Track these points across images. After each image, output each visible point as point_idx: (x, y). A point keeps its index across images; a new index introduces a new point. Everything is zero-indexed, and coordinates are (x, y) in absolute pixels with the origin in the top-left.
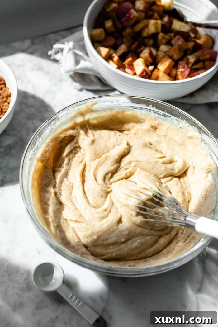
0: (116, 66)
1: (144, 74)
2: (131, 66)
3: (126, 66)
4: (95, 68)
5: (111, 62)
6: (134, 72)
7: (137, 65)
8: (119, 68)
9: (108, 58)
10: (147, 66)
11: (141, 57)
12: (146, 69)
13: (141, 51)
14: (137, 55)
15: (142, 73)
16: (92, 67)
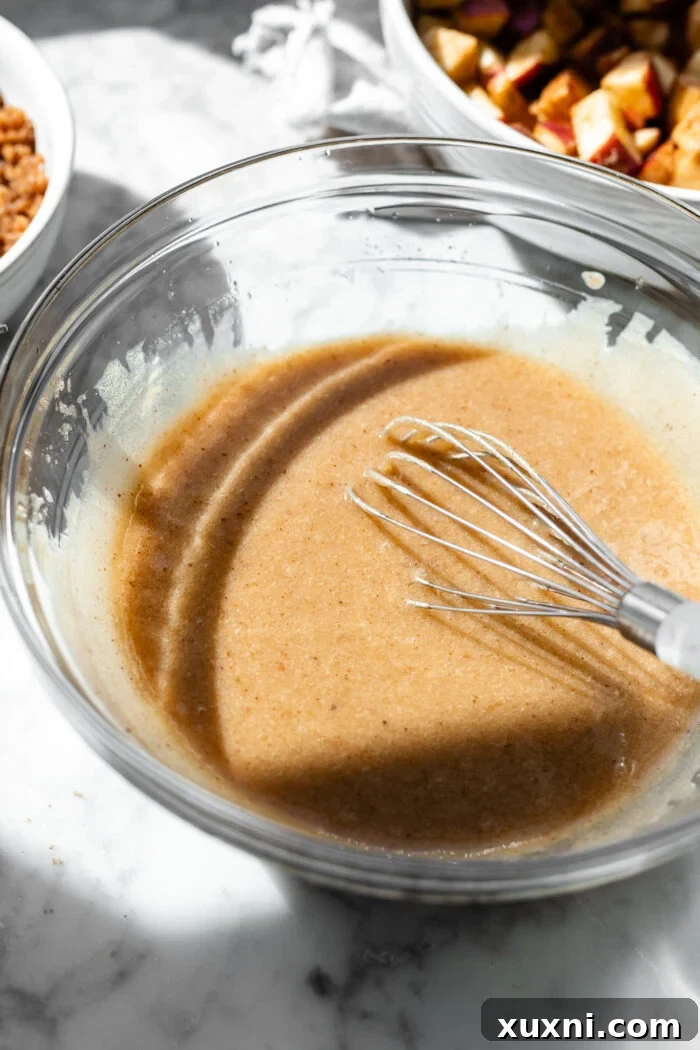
0: (498, 113)
1: (613, 158)
2: (561, 122)
3: (542, 118)
4: (409, 118)
5: (478, 94)
6: (571, 144)
7: (587, 118)
8: (508, 120)
9: (471, 78)
10: (631, 128)
11: (609, 89)
12: (624, 138)
13: (612, 66)
14: (591, 79)
15: (605, 153)
16: (400, 114)
